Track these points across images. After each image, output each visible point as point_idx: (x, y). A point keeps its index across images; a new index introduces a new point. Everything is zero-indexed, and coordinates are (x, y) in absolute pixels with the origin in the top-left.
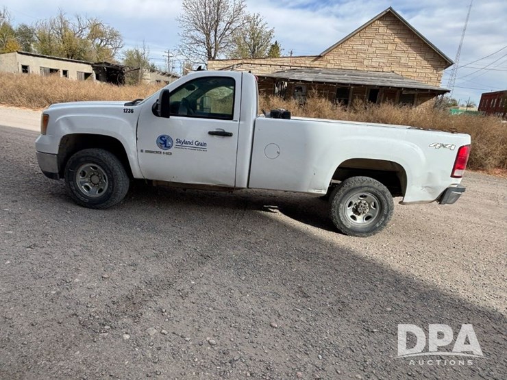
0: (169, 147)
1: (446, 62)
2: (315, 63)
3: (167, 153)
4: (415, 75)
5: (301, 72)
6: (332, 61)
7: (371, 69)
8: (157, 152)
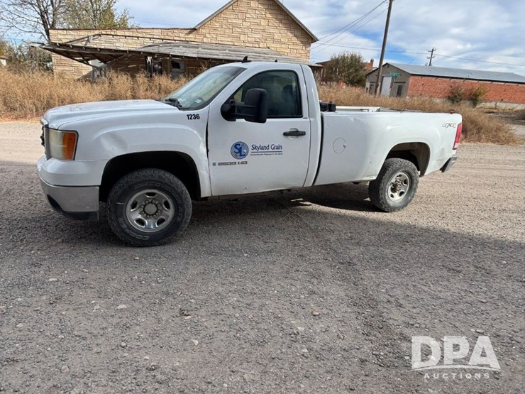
0: (244, 155)
1: (312, 39)
2: (190, 36)
3: (242, 163)
4: (288, 51)
5: (178, 46)
6: (207, 35)
7: (248, 45)
8: (231, 163)
